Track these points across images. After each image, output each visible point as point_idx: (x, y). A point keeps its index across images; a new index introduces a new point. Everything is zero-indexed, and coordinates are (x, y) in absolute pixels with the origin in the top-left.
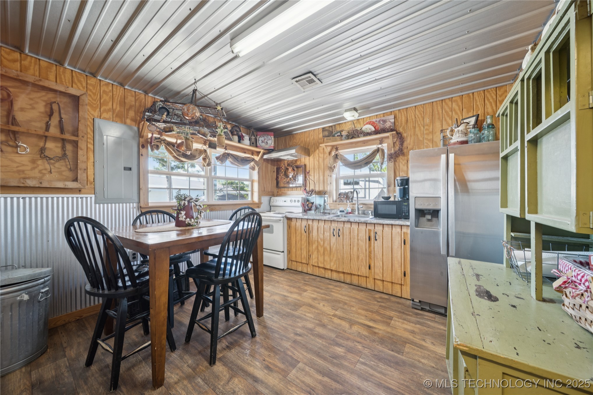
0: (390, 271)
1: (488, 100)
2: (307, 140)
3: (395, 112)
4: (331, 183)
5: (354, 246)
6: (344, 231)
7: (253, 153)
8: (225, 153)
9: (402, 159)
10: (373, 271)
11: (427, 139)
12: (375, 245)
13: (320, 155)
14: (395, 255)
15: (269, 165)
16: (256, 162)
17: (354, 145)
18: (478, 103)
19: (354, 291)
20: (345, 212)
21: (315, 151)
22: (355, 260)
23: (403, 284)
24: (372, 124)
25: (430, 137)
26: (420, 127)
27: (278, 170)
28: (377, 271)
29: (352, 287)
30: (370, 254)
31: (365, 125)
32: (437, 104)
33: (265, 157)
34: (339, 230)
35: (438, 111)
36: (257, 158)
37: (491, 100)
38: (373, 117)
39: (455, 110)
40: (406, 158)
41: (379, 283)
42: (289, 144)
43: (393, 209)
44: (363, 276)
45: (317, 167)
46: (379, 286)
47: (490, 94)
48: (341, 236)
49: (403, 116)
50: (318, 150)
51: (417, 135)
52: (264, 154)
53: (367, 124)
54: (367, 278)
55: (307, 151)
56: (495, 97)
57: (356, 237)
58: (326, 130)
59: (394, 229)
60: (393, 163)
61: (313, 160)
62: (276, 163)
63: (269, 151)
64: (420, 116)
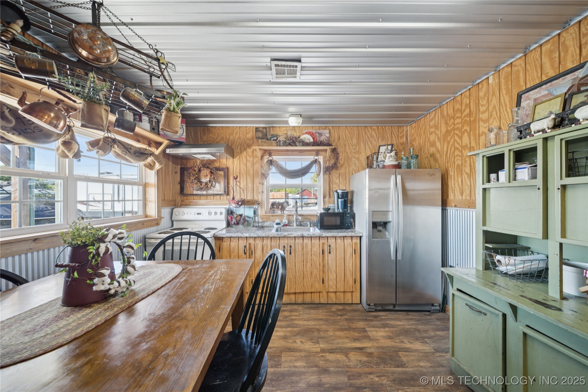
0: (342, 282)
1: (394, 134)
2: (229, 138)
3: (329, 127)
4: (263, 192)
5: (307, 262)
6: (297, 248)
7: (150, 142)
8: (108, 137)
9: (335, 172)
10: (327, 285)
11: (354, 157)
12: (329, 258)
13: (248, 158)
14: (347, 265)
15: (170, 163)
16: (157, 157)
17: (290, 153)
18: (388, 135)
19: (312, 311)
20: (282, 224)
21: (241, 152)
22: (309, 276)
23: (354, 291)
24: (311, 134)
25: (357, 156)
26: (349, 146)
27: (183, 170)
28: (331, 283)
29: (306, 306)
30: (324, 268)
31: (303, 134)
32: (362, 129)
33: (168, 151)
34: (291, 247)
35: (362, 135)
36: (157, 152)
37: (396, 135)
38: (309, 128)
39: (373, 136)
40: (338, 172)
41: (332, 295)
42: (201, 138)
43: (337, 221)
44: (316, 292)
45: (243, 172)
46: (333, 298)
47: (395, 130)
48: (293, 253)
49: (336, 133)
50: (245, 152)
51: (347, 153)
52: (168, 147)
53: (306, 133)
54: (321, 293)
55: (231, 152)
56: (397, 133)
57: (310, 252)
58: (260, 131)
59: (345, 240)
60: (328, 175)
61: (238, 163)
62: (179, 161)
63: (177, 144)
64: (349, 136)
